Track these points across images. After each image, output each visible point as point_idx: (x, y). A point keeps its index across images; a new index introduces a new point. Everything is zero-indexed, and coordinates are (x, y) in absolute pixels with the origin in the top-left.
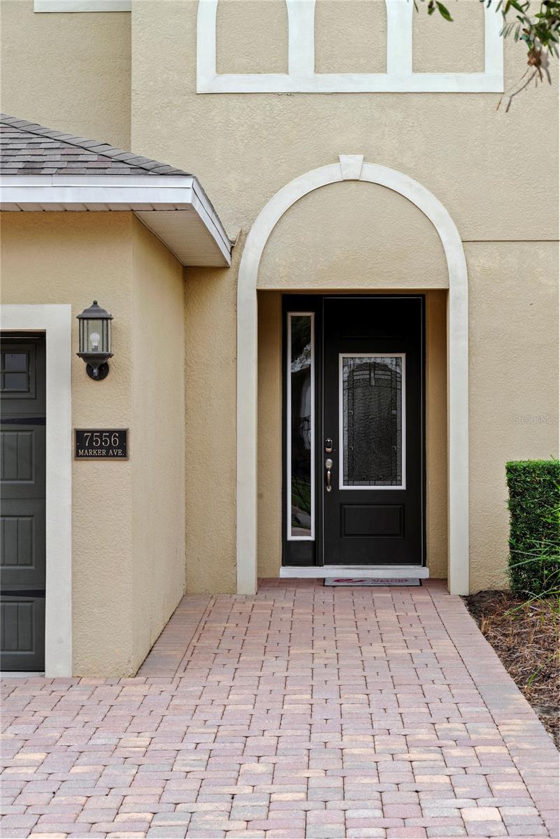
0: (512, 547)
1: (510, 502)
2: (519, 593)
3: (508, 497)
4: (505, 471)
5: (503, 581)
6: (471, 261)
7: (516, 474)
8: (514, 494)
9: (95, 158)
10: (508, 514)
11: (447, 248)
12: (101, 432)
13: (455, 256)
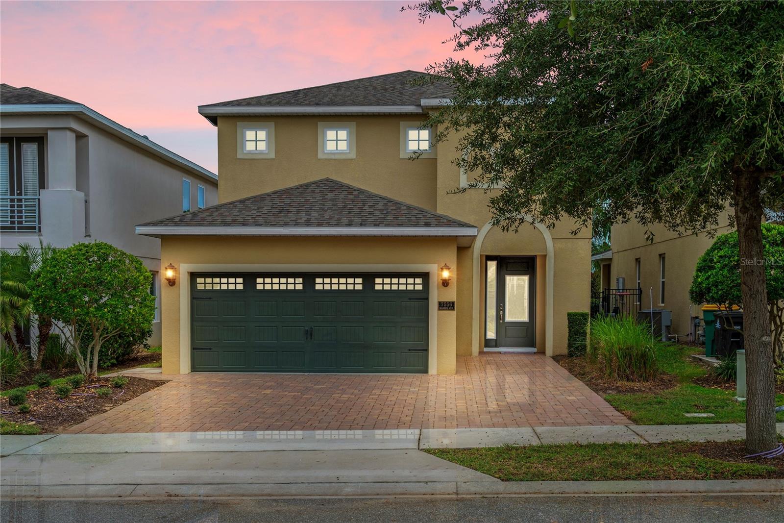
0: (569, 340)
1: (568, 325)
2: (570, 355)
3: (567, 324)
4: (567, 315)
5: (565, 351)
6: (555, 245)
7: (570, 315)
8: (569, 323)
9: (446, 221)
10: (568, 329)
11: (547, 241)
12: (447, 302)
13: (549, 243)
